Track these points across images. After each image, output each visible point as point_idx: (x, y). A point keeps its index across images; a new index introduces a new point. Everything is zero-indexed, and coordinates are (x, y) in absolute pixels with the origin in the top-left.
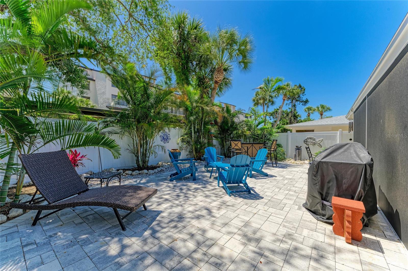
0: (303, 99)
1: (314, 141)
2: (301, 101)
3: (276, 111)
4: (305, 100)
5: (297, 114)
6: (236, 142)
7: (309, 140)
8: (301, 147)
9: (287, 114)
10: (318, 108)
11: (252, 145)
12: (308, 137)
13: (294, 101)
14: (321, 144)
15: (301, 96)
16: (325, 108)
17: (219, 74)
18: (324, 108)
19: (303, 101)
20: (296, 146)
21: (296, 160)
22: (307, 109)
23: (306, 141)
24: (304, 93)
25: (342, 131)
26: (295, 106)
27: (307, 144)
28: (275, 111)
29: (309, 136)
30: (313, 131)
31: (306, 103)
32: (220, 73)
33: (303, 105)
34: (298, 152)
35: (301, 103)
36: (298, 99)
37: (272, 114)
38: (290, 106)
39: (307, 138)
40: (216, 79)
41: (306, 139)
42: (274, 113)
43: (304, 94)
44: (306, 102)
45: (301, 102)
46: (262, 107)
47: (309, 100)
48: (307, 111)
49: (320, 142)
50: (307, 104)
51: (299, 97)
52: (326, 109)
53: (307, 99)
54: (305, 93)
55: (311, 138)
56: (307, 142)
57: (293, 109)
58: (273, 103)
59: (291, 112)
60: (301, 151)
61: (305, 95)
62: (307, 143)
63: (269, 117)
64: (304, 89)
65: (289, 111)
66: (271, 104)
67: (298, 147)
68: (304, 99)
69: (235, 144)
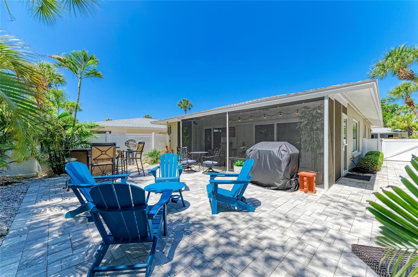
7: (131, 142)
12: (129, 139)
23: (127, 143)
25: (156, 134)
29: (130, 137)
41: (128, 141)
56: (128, 144)
69: (102, 152)
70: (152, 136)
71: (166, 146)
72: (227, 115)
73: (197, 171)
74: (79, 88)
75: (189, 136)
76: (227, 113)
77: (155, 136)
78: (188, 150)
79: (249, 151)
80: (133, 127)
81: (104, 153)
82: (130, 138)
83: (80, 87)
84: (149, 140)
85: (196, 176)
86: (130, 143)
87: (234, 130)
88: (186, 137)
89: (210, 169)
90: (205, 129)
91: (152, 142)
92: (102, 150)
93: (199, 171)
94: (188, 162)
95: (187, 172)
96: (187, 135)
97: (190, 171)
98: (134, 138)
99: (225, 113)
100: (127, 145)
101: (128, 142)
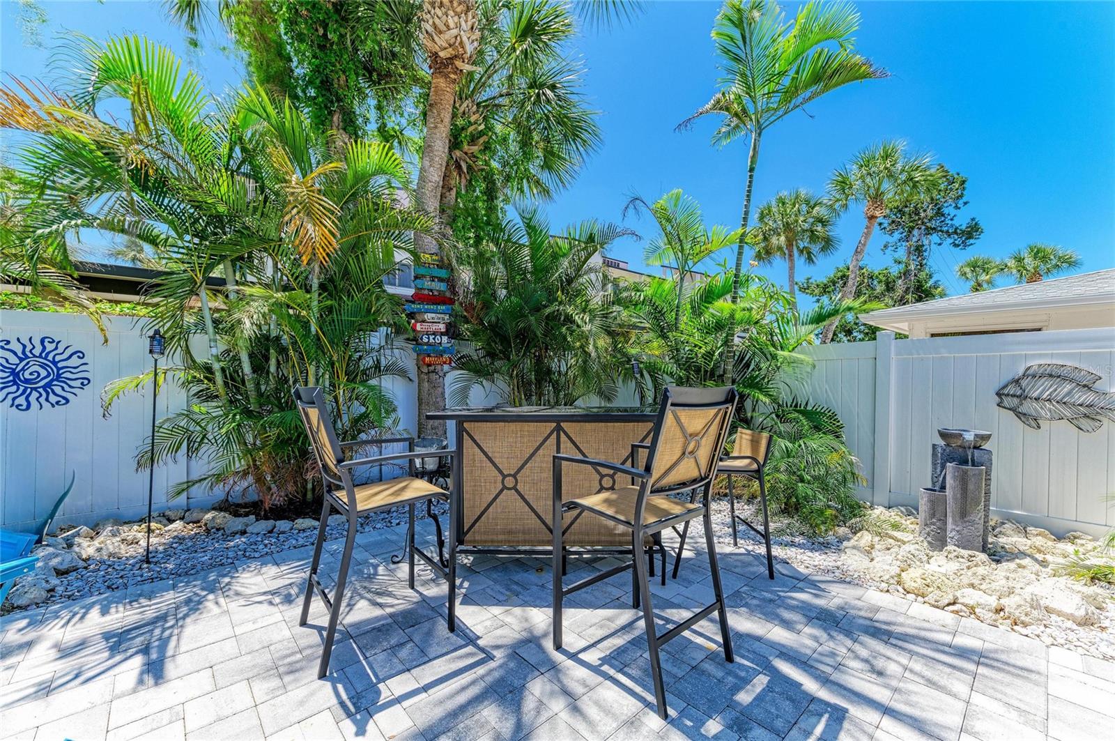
0: (956, 222)
1: (1088, 397)
2: (947, 232)
3: (844, 276)
4: (963, 227)
5: (931, 283)
7: (1041, 388)
8: (986, 438)
9: (887, 284)
10: (1020, 260)
12: (1034, 363)
13: (916, 232)
15: (946, 211)
16: (1052, 257)
18: (1045, 259)
19: (955, 232)
20: (944, 435)
21: (939, 542)
22: (967, 270)
23: (1012, 389)
24: (961, 196)
26: (919, 250)
28: (840, 274)
29: (1040, 356)
31: (970, 236)
33: (956, 245)
34: (963, 481)
35: (950, 241)
36: (933, 224)
37: (825, 287)
38: (901, 254)
39: (1027, 374)
41: (1017, 382)
42: (834, 283)
43: (961, 203)
44: (971, 232)
45: (949, 235)
46: (786, 265)
47: (982, 225)
48: (969, 275)
50: (972, 241)
51: (939, 213)
52: (1054, 262)
53: (973, 219)
54: (964, 199)
55: (1054, 375)
56: (1023, 397)
57: (911, 262)
58: (828, 244)
59: (906, 273)
60: (988, 473)
61: (965, 203)
62: (1028, 407)
63: (815, 299)
64: (963, 182)
65: (895, 270)
66: (822, 249)
67: (955, 443)
68: (962, 221)
74: (752, 170)
83: (757, 167)
86: (1035, 395)
98: (1079, 358)
100: (1008, 402)
101: (1024, 383)
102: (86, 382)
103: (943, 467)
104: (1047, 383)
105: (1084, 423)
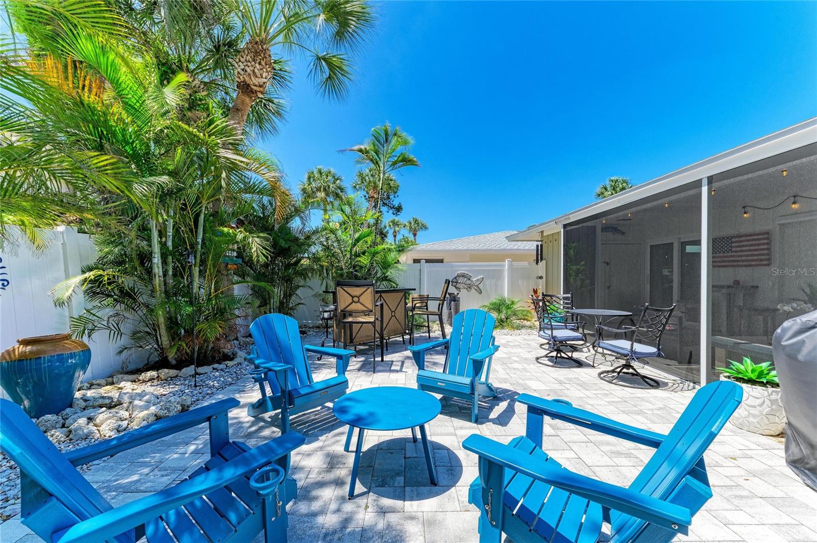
0: (394, 203)
1: (469, 282)
2: (391, 207)
4: (396, 206)
6: (356, 291)
7: (460, 280)
10: (410, 223)
11: (381, 296)
12: (459, 272)
14: (481, 286)
15: (391, 197)
16: (420, 224)
17: (260, 63)
19: (393, 208)
22: (391, 224)
23: (455, 280)
25: (512, 261)
27: (456, 288)
30: (441, 261)
32: (263, 63)
33: (393, 213)
35: (391, 210)
39: (458, 276)
40: (247, 79)
41: (456, 278)
43: (396, 195)
44: (399, 209)
48: (392, 227)
49: (479, 282)
50: (398, 213)
55: (463, 276)
56: (457, 282)
61: (398, 196)
62: (458, 285)
67: (453, 296)
68: (396, 203)
69: (353, 297)
70: (504, 266)
71: (534, 290)
72: (705, 190)
73: (588, 365)
75: (583, 265)
76: (705, 182)
77: (511, 267)
78: (572, 302)
79: (796, 328)
80: (478, 250)
81: (356, 299)
82: (461, 272)
84: (497, 275)
85: (570, 380)
86: (459, 282)
87: (766, 241)
88: (574, 267)
89: (628, 366)
90: (651, 246)
91: (504, 279)
92: (353, 294)
93: (593, 366)
94: (554, 335)
95: (552, 362)
96: (578, 264)
97: (567, 360)
98: (467, 270)
99: (698, 184)
100: (454, 284)
102: (6, 283)
103: (450, 303)
104: (461, 278)
105: (469, 289)
